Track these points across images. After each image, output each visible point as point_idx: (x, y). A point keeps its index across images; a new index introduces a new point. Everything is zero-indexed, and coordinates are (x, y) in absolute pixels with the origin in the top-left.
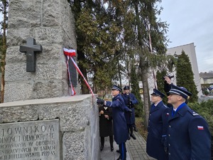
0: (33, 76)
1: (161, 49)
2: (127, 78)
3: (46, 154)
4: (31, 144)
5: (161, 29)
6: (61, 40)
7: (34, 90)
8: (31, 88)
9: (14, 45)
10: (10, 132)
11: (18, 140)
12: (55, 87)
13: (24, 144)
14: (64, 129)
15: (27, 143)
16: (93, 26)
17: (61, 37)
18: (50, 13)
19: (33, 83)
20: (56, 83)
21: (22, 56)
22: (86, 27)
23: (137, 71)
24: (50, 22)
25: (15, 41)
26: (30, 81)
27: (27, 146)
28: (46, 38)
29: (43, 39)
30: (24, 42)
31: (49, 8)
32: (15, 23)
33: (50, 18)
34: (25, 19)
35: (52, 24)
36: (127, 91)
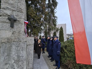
0: (12, 29)
1: (55, 25)
2: (44, 33)
3: (22, 51)
4: (18, 48)
5: (56, 18)
6: (24, 18)
7: (12, 34)
8: (11, 33)
9: (4, 16)
10: (11, 45)
11: (14, 47)
12: (21, 33)
13: (16, 48)
14: (28, 44)
15: (17, 48)
16: (34, 13)
17: (24, 17)
18: (20, 8)
19: (12, 31)
20: (21, 32)
21: (8, 21)
22: (31, 13)
23: (47, 31)
24: (20, 11)
25: (5, 15)
26: (11, 31)
27: (17, 49)
28: (18, 16)
29: (17, 16)
30: (9, 16)
31: (20, 6)
32: (5, 7)
33: (20, 9)
34: (10, 7)
35: (21, 11)
36: (43, 37)
